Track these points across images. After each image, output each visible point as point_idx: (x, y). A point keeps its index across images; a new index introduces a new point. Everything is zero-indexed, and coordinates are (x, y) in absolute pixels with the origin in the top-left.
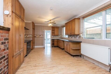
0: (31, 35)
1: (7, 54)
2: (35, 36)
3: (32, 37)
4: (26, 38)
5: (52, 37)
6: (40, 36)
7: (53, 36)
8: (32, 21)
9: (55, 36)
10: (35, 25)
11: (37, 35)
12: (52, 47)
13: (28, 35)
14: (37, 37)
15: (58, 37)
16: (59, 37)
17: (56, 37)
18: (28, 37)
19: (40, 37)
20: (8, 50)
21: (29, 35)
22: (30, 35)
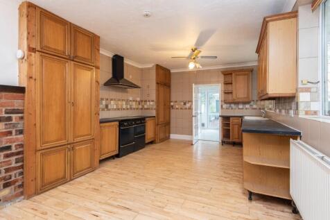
0: (153, 101)
1: (19, 143)
2: (172, 104)
3: (155, 107)
4: (142, 109)
5: (225, 106)
6: (185, 104)
7: (230, 103)
8: (153, 64)
9: (237, 103)
10: (172, 71)
11: (176, 102)
12: (223, 143)
13: (146, 101)
14: (177, 107)
15: (247, 106)
16: (255, 106)
17: (241, 106)
18: (146, 107)
19: (186, 109)
20: (22, 136)
21: (148, 103)
22: (151, 103)
